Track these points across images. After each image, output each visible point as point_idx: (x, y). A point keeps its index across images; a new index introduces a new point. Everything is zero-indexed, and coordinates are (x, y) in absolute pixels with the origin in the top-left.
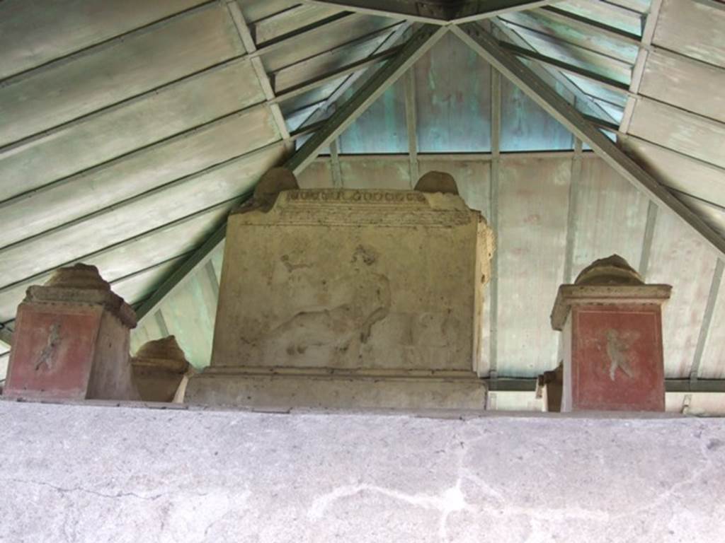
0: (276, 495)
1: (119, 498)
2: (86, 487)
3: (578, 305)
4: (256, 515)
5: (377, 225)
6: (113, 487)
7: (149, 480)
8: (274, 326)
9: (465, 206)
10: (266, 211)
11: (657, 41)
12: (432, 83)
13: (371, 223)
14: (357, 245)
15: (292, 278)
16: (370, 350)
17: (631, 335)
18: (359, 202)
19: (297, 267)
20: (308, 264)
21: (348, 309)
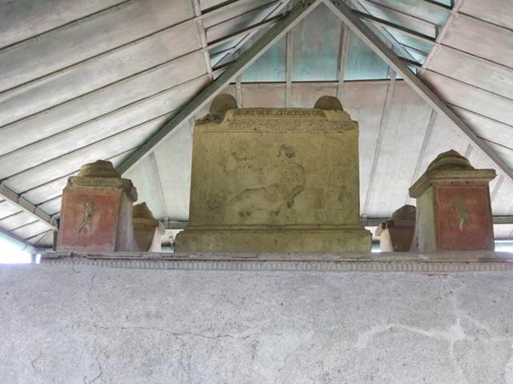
0: (332, 333)
1: (219, 338)
2: (193, 331)
3: (436, 183)
4: (320, 348)
5: (293, 131)
6: (213, 331)
7: (239, 326)
8: (230, 198)
9: (350, 119)
10: (219, 123)
11: (462, 10)
12: (303, 37)
13: (289, 130)
14: (281, 144)
15: (239, 167)
16: (294, 212)
17: (471, 202)
18: (281, 116)
19: (241, 160)
20: (250, 157)
21: (278, 186)
